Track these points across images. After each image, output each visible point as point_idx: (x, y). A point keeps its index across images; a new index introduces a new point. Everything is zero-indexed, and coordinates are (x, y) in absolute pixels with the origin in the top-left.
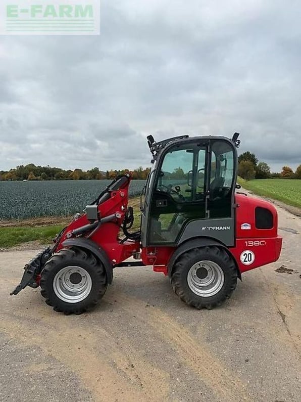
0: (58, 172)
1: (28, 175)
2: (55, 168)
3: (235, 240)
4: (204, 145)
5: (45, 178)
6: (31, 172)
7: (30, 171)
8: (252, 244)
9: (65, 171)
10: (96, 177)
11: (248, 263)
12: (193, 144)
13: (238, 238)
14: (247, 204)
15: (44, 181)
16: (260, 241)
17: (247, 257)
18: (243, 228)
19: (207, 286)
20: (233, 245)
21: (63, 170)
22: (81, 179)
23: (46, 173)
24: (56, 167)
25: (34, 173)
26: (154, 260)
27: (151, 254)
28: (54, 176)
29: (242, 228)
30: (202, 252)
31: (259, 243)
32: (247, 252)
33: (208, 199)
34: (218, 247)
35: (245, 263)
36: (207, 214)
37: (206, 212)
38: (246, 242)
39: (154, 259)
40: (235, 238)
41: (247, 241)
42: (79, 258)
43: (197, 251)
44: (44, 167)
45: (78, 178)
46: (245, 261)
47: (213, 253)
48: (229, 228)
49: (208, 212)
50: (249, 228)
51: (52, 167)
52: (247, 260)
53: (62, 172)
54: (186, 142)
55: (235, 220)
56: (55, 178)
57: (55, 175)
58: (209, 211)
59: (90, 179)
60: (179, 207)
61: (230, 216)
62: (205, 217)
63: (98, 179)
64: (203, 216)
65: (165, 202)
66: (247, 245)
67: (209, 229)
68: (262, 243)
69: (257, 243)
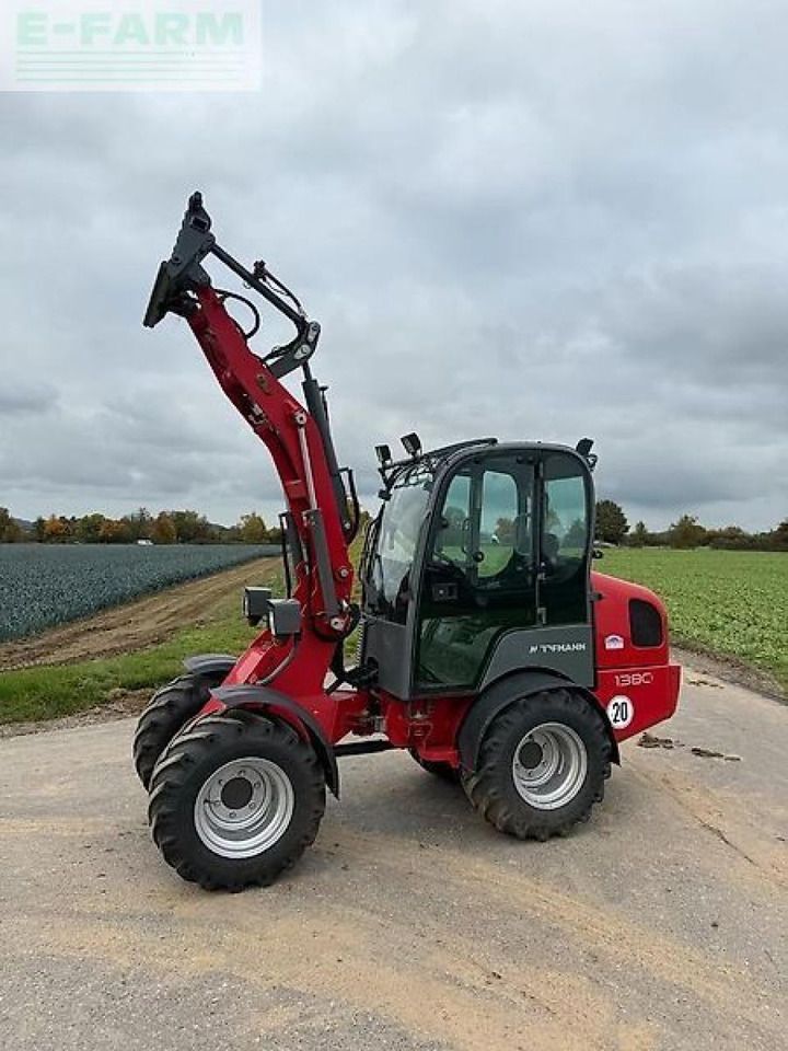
3: (595, 674)
4: (530, 463)
8: (628, 680)
11: (621, 725)
12: (509, 460)
13: (601, 669)
14: (615, 592)
16: (641, 673)
17: (620, 711)
18: (610, 646)
19: (546, 784)
20: (592, 685)
26: (426, 733)
27: (418, 716)
29: (607, 647)
30: (535, 705)
31: (641, 679)
32: (619, 700)
33: (541, 581)
34: (568, 689)
35: (616, 723)
36: (540, 616)
37: (539, 610)
38: (617, 677)
39: (426, 729)
40: (595, 669)
41: (619, 674)
42: (255, 736)
43: (525, 705)
46: (615, 721)
47: (558, 703)
48: (584, 647)
49: (541, 610)
50: (620, 645)
52: (619, 717)
54: (491, 454)
55: (594, 628)
58: (543, 609)
60: (481, 601)
61: (585, 621)
62: (534, 623)
64: (530, 622)
65: (450, 588)
66: (618, 684)
67: (545, 651)
68: (646, 678)
69: (637, 679)
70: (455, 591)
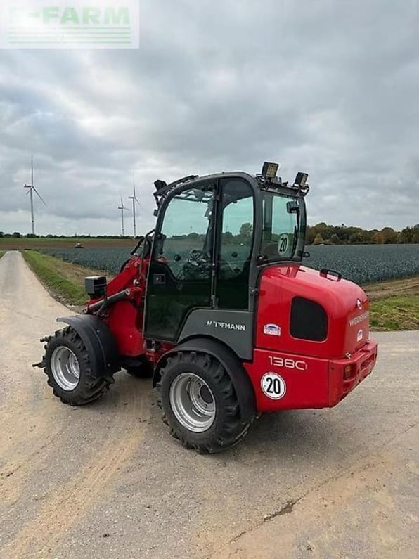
0: (354, 232)
1: (315, 237)
2: (352, 228)
3: (253, 351)
5: (335, 242)
6: (319, 234)
7: (317, 232)
8: (280, 362)
9: (366, 231)
10: (413, 240)
11: (274, 396)
13: (257, 348)
15: (334, 246)
16: (296, 359)
17: (271, 385)
18: (267, 331)
20: (249, 359)
21: (364, 229)
22: (388, 242)
23: (338, 235)
24: (354, 226)
25: (322, 235)
27: (153, 350)
28: (348, 239)
29: (265, 332)
32: (273, 376)
35: (269, 394)
36: (212, 301)
37: (212, 297)
40: (253, 347)
41: (273, 355)
44: (336, 227)
45: (383, 241)
46: (268, 391)
48: (244, 329)
50: (276, 332)
51: (348, 227)
52: (272, 389)
53: (360, 234)
55: (254, 316)
56: (349, 242)
57: (351, 237)
58: (216, 296)
59: (402, 243)
61: (246, 307)
62: (209, 305)
63: (416, 243)
65: (162, 277)
66: (272, 363)
67: (216, 325)
68: (299, 365)
69: (292, 364)
70: (165, 280)
